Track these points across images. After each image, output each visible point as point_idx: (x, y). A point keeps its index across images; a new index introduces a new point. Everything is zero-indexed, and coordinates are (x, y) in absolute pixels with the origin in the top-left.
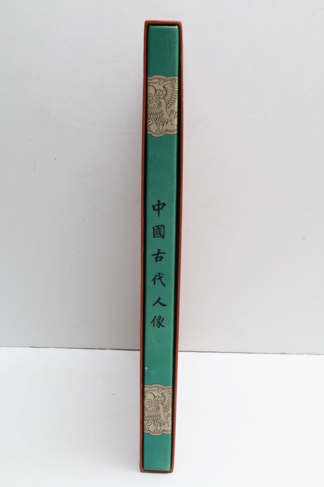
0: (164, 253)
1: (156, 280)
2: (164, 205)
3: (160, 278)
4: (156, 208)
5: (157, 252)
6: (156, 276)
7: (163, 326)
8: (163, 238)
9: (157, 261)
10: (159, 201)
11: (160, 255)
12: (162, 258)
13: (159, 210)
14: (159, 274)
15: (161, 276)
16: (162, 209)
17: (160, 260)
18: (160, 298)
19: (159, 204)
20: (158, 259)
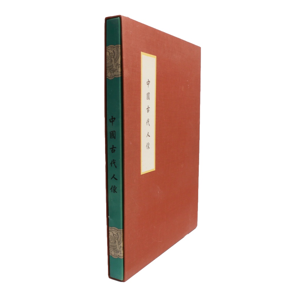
0: (115, 148)
1: (112, 164)
2: (115, 118)
3: (114, 163)
4: (111, 120)
5: (112, 147)
6: (112, 161)
7: (116, 192)
8: (115, 138)
9: (112, 152)
10: (112, 117)
11: (114, 149)
12: (115, 150)
13: (112, 122)
14: (114, 160)
15: (115, 161)
16: (114, 121)
17: (114, 152)
18: (114, 175)
19: (112, 119)
20: (113, 151)
